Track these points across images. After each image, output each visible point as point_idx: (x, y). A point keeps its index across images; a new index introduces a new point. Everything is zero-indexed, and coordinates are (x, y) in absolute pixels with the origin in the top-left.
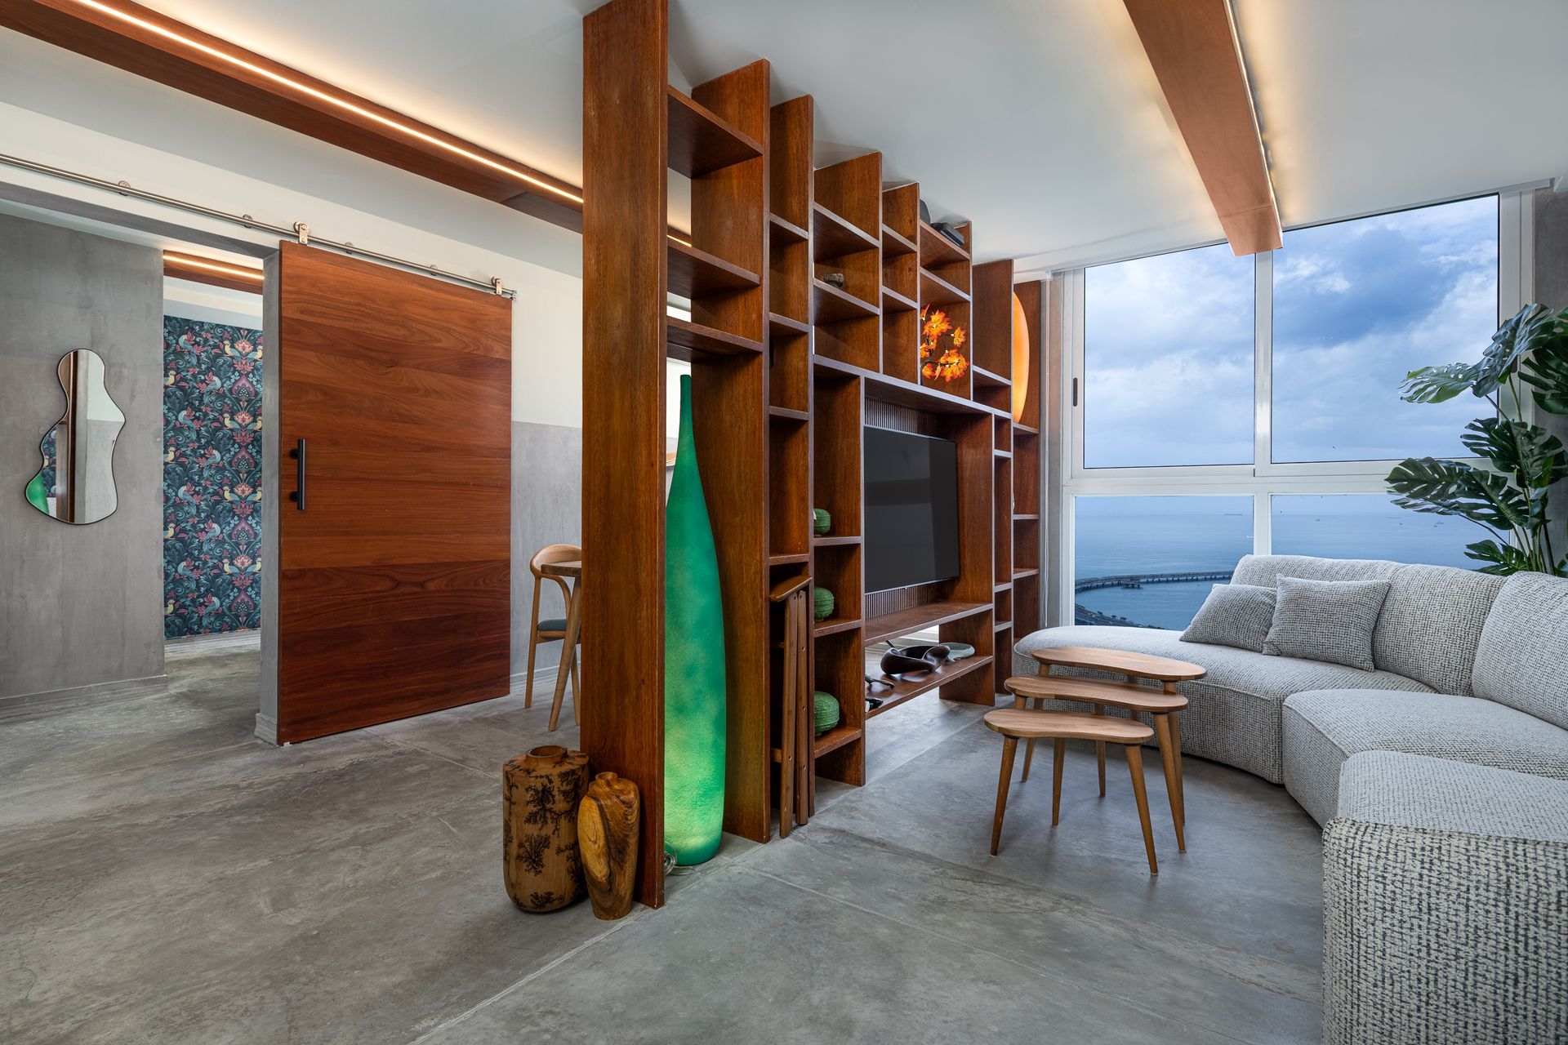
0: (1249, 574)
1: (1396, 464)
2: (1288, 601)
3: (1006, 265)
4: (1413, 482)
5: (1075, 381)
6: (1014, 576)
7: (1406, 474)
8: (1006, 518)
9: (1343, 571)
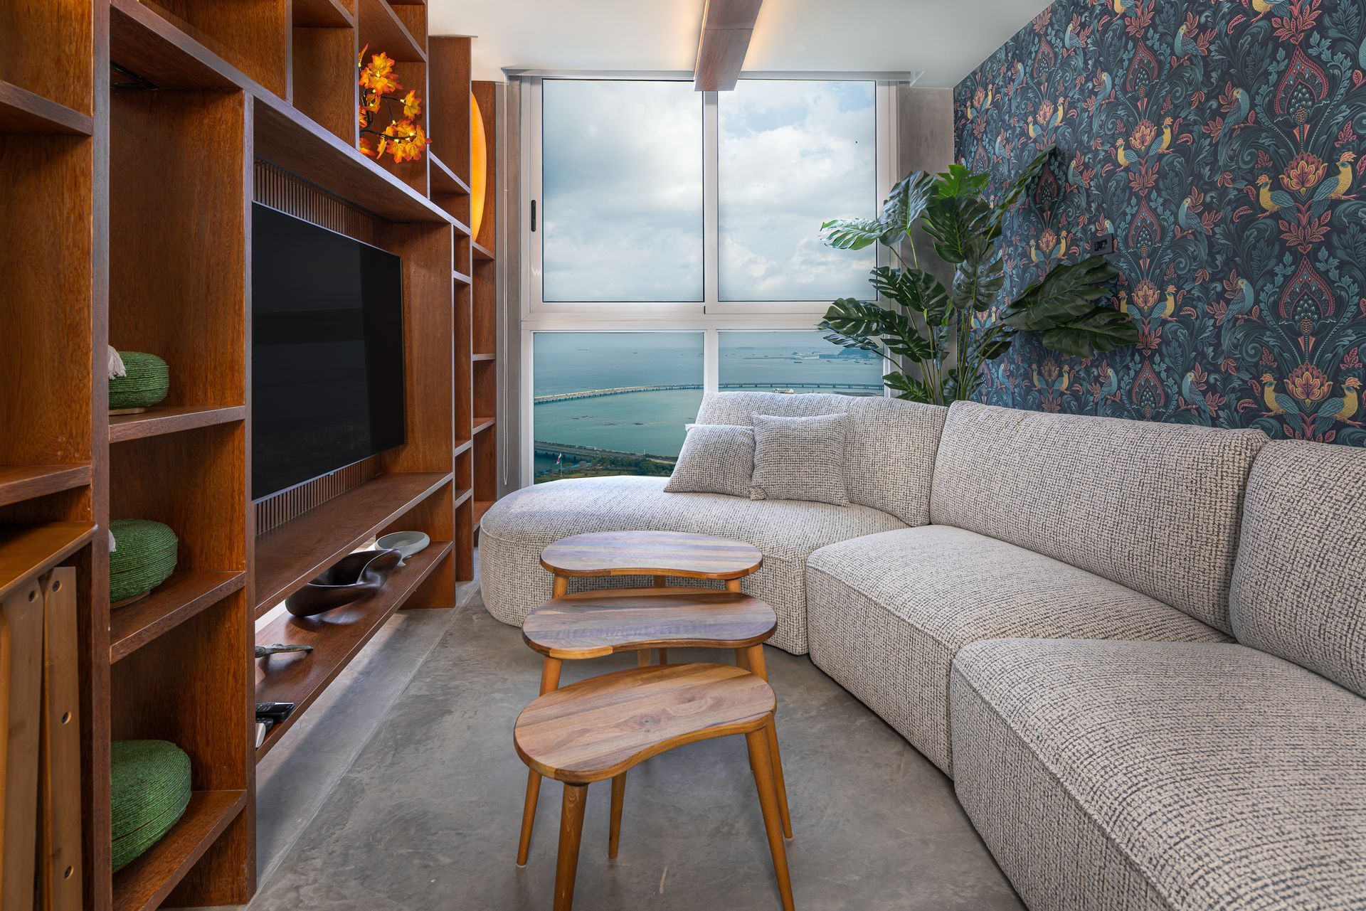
0: (718, 412)
1: (831, 304)
2: (770, 441)
3: (463, 44)
4: (845, 320)
5: (533, 203)
6: (474, 431)
7: (838, 312)
8: (464, 359)
9: (802, 406)
